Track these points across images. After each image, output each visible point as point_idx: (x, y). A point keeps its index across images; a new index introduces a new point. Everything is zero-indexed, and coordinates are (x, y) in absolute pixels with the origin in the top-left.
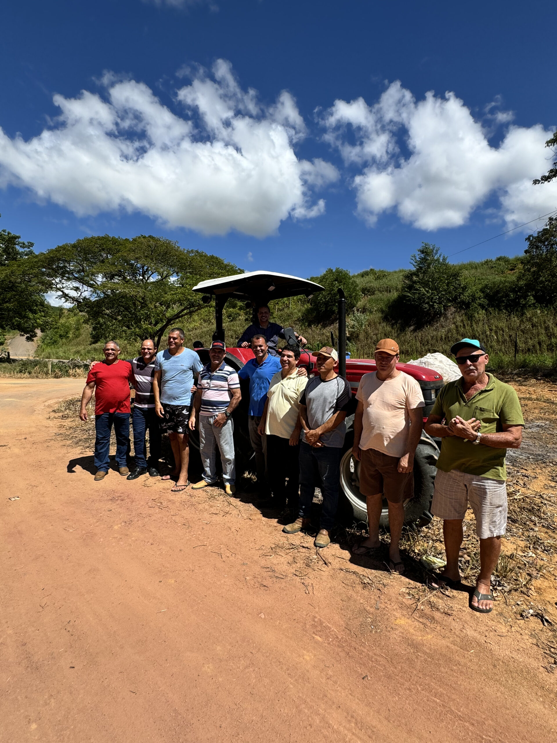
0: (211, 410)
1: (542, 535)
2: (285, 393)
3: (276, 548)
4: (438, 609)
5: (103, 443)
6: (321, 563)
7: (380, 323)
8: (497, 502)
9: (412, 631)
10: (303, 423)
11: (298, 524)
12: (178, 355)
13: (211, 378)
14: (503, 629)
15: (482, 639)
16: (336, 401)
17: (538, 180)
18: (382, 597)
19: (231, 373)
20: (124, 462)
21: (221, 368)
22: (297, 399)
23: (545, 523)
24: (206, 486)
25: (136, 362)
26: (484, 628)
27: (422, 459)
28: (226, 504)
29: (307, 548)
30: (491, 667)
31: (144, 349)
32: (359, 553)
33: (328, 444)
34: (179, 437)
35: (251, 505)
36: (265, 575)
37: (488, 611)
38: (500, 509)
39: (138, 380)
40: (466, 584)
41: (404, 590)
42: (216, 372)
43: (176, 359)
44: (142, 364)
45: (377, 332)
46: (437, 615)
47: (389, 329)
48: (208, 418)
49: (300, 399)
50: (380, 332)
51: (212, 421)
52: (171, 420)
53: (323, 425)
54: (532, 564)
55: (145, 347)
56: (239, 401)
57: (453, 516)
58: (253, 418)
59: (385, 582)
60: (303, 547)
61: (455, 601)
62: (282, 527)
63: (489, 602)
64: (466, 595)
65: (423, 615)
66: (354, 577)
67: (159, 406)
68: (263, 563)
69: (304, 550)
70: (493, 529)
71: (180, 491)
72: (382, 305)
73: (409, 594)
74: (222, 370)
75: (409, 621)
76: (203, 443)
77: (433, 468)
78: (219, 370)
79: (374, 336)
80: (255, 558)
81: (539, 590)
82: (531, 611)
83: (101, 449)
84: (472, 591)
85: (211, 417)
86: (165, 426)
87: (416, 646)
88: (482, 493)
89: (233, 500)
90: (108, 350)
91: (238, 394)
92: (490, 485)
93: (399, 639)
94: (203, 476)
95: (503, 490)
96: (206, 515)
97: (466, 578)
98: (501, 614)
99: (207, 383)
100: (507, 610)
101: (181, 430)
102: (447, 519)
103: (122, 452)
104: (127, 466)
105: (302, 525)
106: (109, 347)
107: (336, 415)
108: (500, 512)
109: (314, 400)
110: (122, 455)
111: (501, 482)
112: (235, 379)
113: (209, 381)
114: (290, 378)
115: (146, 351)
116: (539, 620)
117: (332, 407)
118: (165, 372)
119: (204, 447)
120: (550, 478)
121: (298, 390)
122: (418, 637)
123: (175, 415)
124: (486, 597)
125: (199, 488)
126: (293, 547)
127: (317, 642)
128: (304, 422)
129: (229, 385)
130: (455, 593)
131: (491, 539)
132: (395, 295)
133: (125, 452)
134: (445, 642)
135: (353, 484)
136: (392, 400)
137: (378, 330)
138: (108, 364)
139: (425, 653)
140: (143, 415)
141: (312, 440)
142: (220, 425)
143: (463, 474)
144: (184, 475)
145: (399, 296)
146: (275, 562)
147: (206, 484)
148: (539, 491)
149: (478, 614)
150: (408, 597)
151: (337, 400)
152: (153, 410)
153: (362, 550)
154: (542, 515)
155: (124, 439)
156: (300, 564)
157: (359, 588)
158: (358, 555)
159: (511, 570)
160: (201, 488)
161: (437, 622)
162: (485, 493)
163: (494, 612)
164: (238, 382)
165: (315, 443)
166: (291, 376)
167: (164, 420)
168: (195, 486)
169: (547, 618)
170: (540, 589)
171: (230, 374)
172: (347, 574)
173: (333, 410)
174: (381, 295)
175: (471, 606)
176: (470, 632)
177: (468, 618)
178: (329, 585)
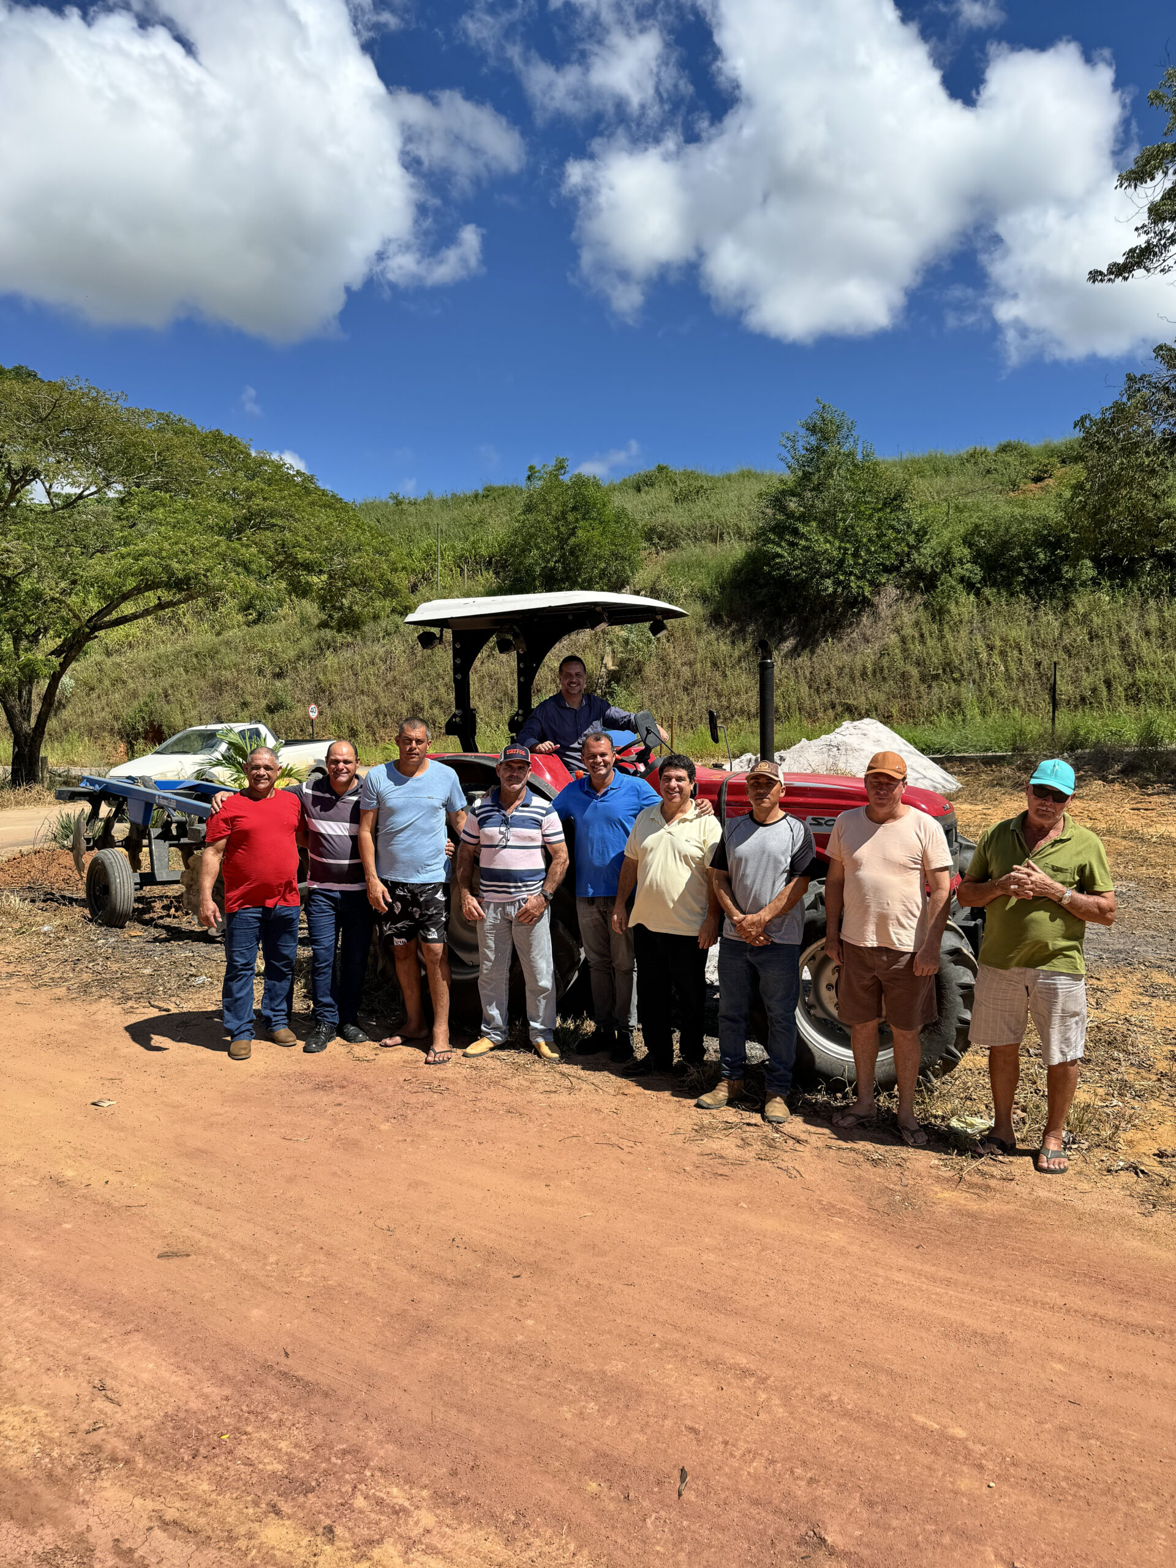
0: (513, 890)
1: (1129, 1078)
2: (681, 849)
3: (701, 1130)
4: (992, 1176)
5: (245, 975)
6: (791, 1142)
7: (699, 632)
8: (1072, 1007)
9: (963, 1202)
10: (726, 906)
11: (722, 1092)
12: (418, 775)
13: (506, 822)
14: (1086, 1186)
15: (1060, 1199)
16: (789, 860)
17: (1101, 273)
18: (906, 1173)
19: (548, 812)
20: (281, 1017)
21: (526, 802)
22: (702, 859)
23: (1134, 1060)
24: (492, 1049)
25: (310, 792)
26: (1060, 1188)
27: (942, 956)
28: (558, 1076)
29: (756, 1125)
30: (1075, 1220)
31: (337, 762)
32: (845, 1125)
33: (780, 938)
34: (430, 950)
35: (606, 1073)
36: (711, 1162)
37: (1062, 1171)
38: (1077, 1018)
39: (323, 832)
40: (1026, 1148)
41: (936, 1162)
42: (516, 809)
43: (416, 785)
44: (328, 795)
45: (692, 656)
46: (993, 1183)
47: (724, 647)
48: (503, 905)
49: (710, 858)
50: (699, 657)
51: (512, 911)
52: (405, 915)
53: (772, 905)
54: (1120, 1116)
55: (340, 758)
56: (566, 867)
57: (1006, 1039)
58: (591, 901)
59: (903, 1155)
60: (749, 1124)
61: (1013, 1167)
62: (694, 1102)
63: (1063, 1160)
64: (1029, 1159)
65: (972, 1185)
66: (853, 1154)
67: (379, 889)
68: (696, 1150)
69: (752, 1128)
70: (1066, 1050)
71: (444, 1061)
72: (703, 581)
73: (945, 1165)
74: (527, 806)
75: (955, 1193)
76: (490, 961)
77: (961, 969)
78: (523, 806)
79: (686, 669)
80: (680, 1145)
81: (1130, 1143)
82: (1122, 1164)
83: (241, 989)
84: (1035, 1155)
85: (512, 903)
86: (390, 929)
87: (974, 1216)
88: (1052, 993)
89: (565, 1068)
90: (258, 767)
91: (563, 854)
92: (1062, 982)
93: (947, 1212)
94: (483, 1028)
95: (1080, 988)
96: (535, 1096)
97: (1023, 1141)
98: (1080, 1173)
99: (501, 833)
100: (1089, 1170)
101: (433, 935)
102: (997, 1045)
103: (278, 996)
104: (289, 1025)
105: (729, 1092)
106: (260, 762)
107: (792, 884)
108: (1077, 1023)
109: (746, 861)
110: (276, 1003)
111: (1077, 977)
112: (554, 823)
113: (503, 829)
114: (684, 820)
115: (341, 765)
116: (1133, 1174)
117: (783, 872)
118: (392, 812)
119: (491, 970)
120: (1141, 990)
121: (704, 842)
122: (974, 1206)
123: (418, 904)
124: (1057, 1155)
125: (481, 1054)
126: (729, 1126)
127: (838, 1223)
128: (729, 902)
129: (544, 836)
130: (1011, 1158)
131: (1064, 1065)
132: (735, 551)
133: (284, 993)
134: (1011, 1207)
135: (812, 1012)
136: (900, 855)
137: (696, 652)
138: (256, 799)
139: (989, 1220)
140: (334, 909)
141: (753, 933)
142: (529, 919)
143: (1023, 970)
144: (442, 1030)
145: (748, 555)
146: (714, 1146)
147: (492, 1045)
148: (1122, 1012)
149: (1049, 1176)
150: (943, 1169)
151: (793, 857)
152: (363, 897)
153: (850, 1120)
154: (1130, 1048)
155: (285, 966)
156: (758, 1146)
157: (867, 1166)
158: (845, 1128)
159: (1089, 1122)
160: (484, 1053)
161: (995, 1190)
162: (1056, 995)
163: (1071, 1172)
164: (561, 829)
165: (757, 938)
166: (686, 816)
167: (391, 917)
168: (470, 1050)
169: (1143, 1168)
170: (1131, 1141)
171: (547, 814)
172: (841, 1152)
173: (785, 875)
174: (698, 551)
175: (1038, 1168)
176: (1043, 1193)
177: (1037, 1181)
178: (820, 1167)
